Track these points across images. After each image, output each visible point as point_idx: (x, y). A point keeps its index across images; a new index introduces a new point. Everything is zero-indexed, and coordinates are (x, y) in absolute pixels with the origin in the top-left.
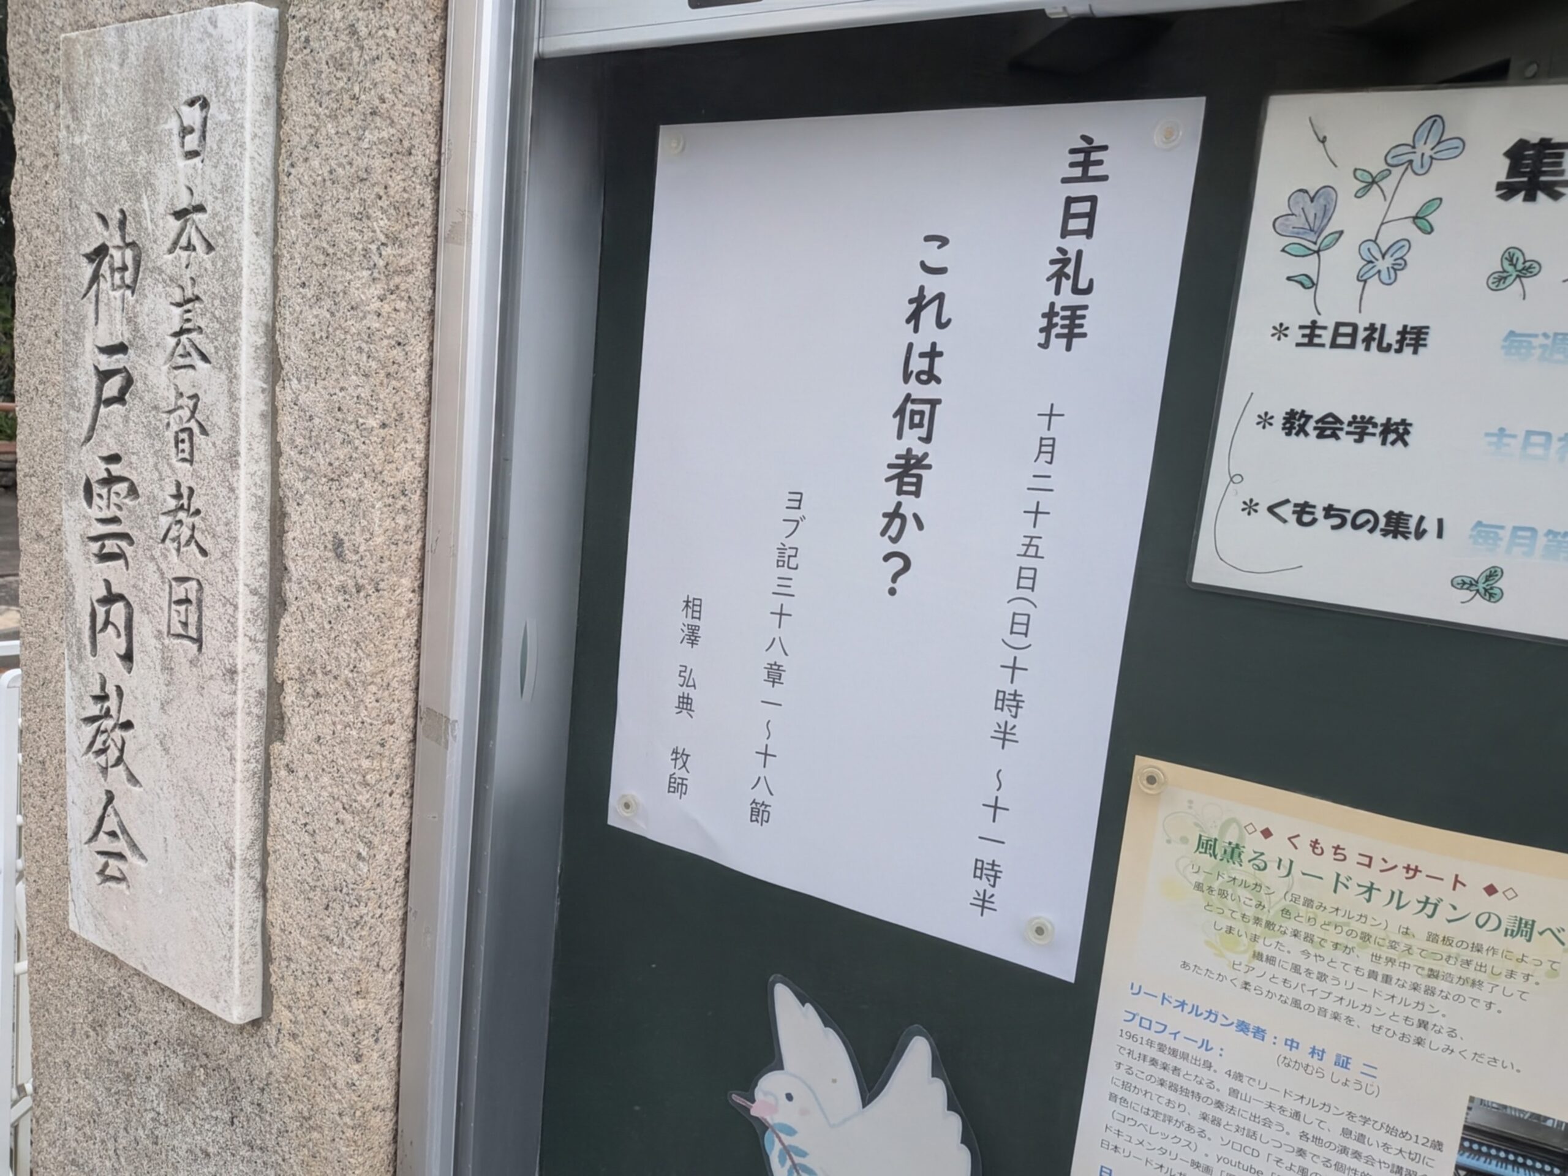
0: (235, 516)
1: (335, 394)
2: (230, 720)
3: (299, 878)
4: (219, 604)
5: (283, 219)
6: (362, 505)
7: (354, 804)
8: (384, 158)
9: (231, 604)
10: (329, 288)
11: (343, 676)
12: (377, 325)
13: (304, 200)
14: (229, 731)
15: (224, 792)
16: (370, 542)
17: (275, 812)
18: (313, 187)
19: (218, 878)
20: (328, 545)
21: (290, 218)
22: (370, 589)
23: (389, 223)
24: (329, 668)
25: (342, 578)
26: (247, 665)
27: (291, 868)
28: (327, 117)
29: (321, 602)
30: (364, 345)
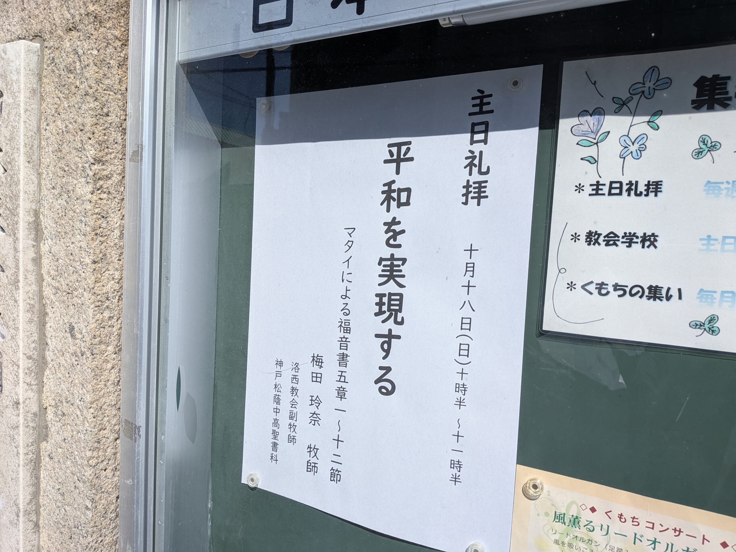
0: (18, 316)
1: (69, 246)
2: (17, 430)
3: (56, 521)
4: (10, 365)
5: (43, 153)
6: (84, 307)
7: (84, 477)
8: (92, 118)
9: (16, 365)
10: (66, 189)
11: (76, 404)
12: (90, 207)
13: (53, 143)
14: (16, 437)
15: (14, 472)
16: (88, 327)
17: (43, 482)
18: (57, 136)
19: (11, 522)
20: (67, 329)
21: (47, 152)
22: (88, 354)
23: (96, 152)
24: (69, 399)
25: (74, 348)
26: (26, 399)
27: (52, 514)
28: (64, 98)
29: (64, 362)
30: (83, 219)
